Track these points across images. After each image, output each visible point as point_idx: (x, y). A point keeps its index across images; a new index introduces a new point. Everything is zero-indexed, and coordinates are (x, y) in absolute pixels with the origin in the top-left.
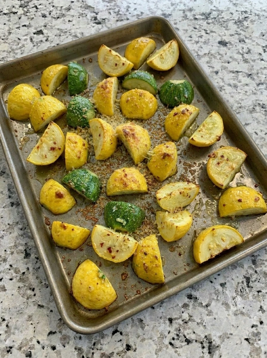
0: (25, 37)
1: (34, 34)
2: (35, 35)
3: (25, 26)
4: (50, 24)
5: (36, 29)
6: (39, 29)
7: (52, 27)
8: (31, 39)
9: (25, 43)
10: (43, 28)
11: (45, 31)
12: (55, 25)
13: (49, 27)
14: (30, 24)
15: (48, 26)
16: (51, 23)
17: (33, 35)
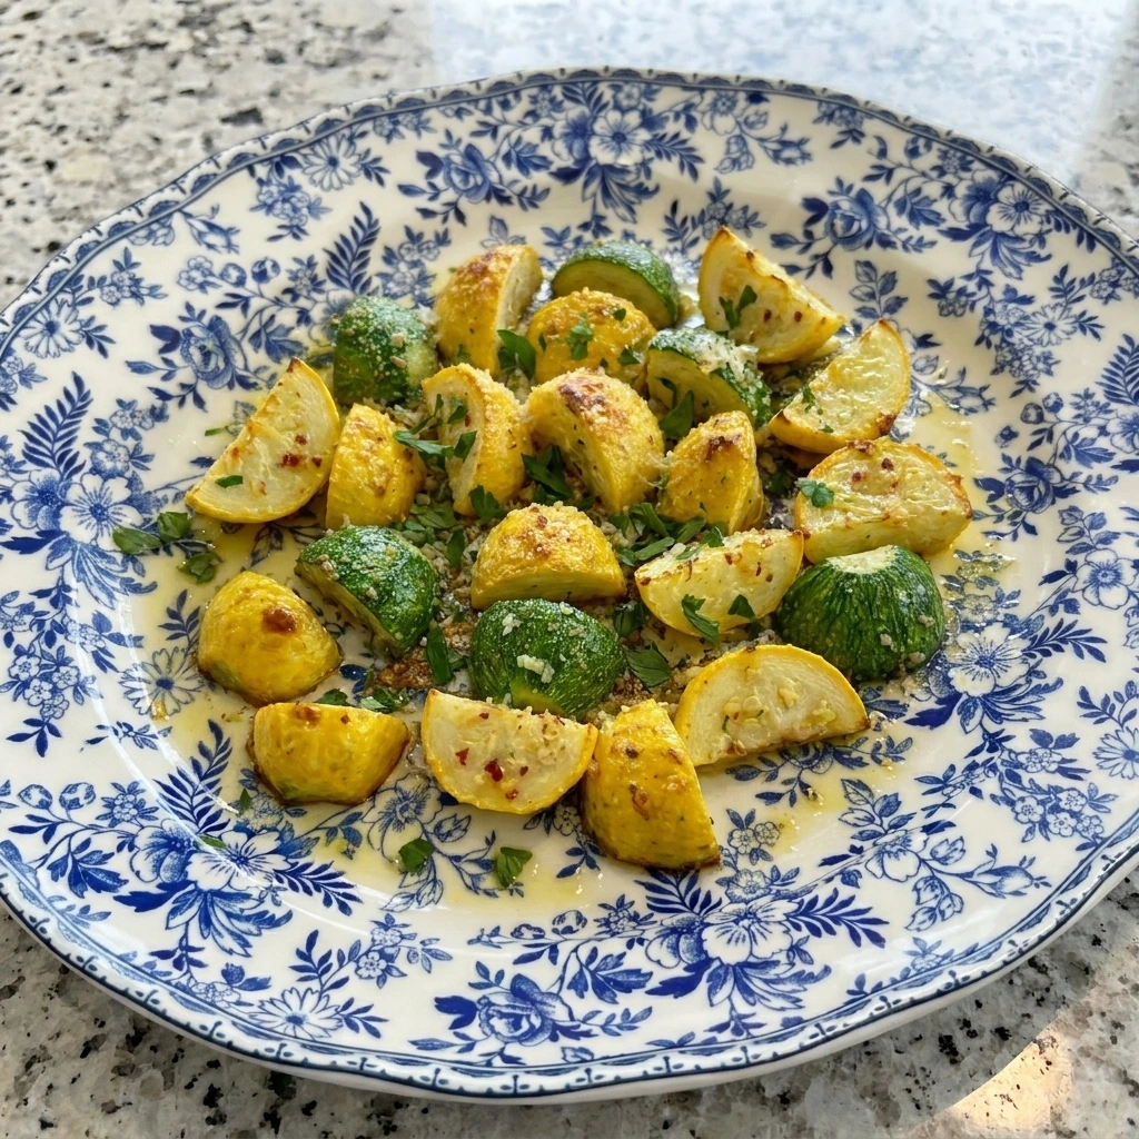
0: (184, 134)
1: (225, 120)
2: (228, 127)
3: (190, 92)
4: (295, 88)
5: (233, 102)
6: (246, 106)
7: (301, 98)
8: (208, 141)
9: (181, 153)
10: (262, 103)
11: (270, 112)
12: (314, 92)
13: (290, 99)
14: (211, 85)
15: (284, 95)
16: (300, 85)
17: (216, 125)
